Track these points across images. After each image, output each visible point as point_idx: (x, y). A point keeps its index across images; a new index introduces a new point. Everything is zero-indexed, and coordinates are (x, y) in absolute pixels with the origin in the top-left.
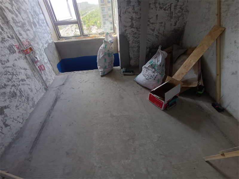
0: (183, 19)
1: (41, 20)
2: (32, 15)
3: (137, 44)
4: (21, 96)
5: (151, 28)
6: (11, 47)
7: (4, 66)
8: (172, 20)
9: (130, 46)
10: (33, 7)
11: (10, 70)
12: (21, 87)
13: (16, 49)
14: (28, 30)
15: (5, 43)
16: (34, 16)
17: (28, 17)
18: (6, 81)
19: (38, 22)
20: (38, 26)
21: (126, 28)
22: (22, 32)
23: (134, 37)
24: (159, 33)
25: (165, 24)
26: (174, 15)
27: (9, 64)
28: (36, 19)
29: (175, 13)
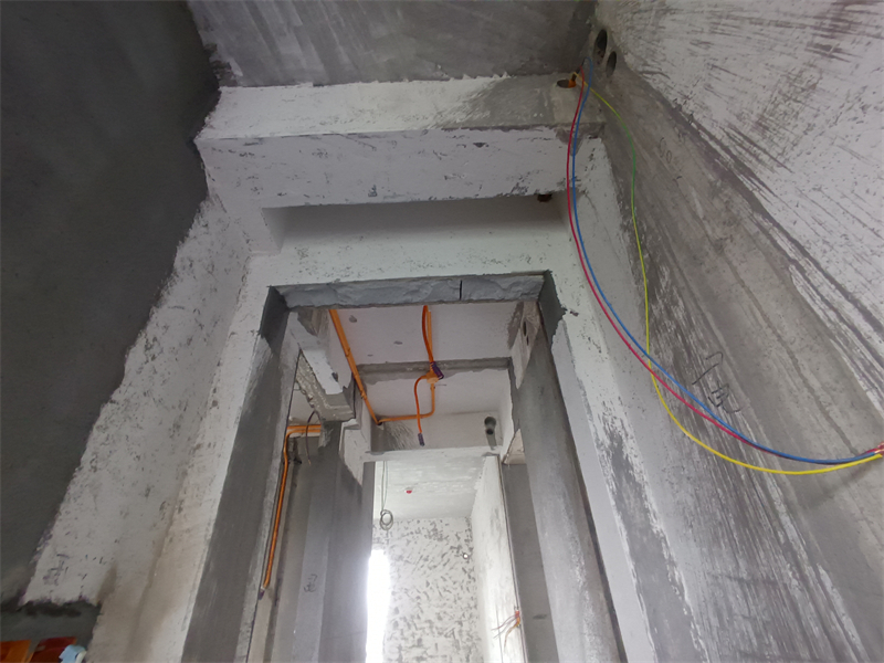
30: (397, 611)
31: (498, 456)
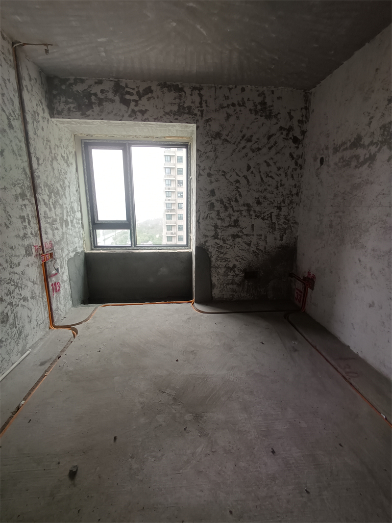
0: (292, 232)
1: (76, 219)
2: (67, 211)
3: (224, 264)
4: (14, 325)
5: (245, 240)
6: (30, 246)
7: (12, 270)
8: (276, 232)
9: (212, 265)
10: (72, 202)
11: (16, 277)
12: (19, 309)
13: (34, 251)
14: (57, 229)
15: (25, 240)
16: (69, 213)
17: (62, 213)
18: (5, 293)
19: (72, 222)
20: (70, 227)
21: (207, 239)
22: (49, 231)
23: (218, 252)
24: (257, 249)
25: (266, 237)
26: (277, 227)
27: (18, 270)
28: (71, 216)
29: (279, 224)
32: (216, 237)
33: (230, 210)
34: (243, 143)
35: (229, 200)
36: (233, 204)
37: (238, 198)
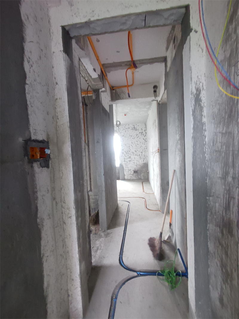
30: (123, 150)
31: (157, 101)
32: (125, 161)
33: (128, 154)
34: (130, 137)
35: (128, 151)
36: (129, 152)
37: (130, 151)
